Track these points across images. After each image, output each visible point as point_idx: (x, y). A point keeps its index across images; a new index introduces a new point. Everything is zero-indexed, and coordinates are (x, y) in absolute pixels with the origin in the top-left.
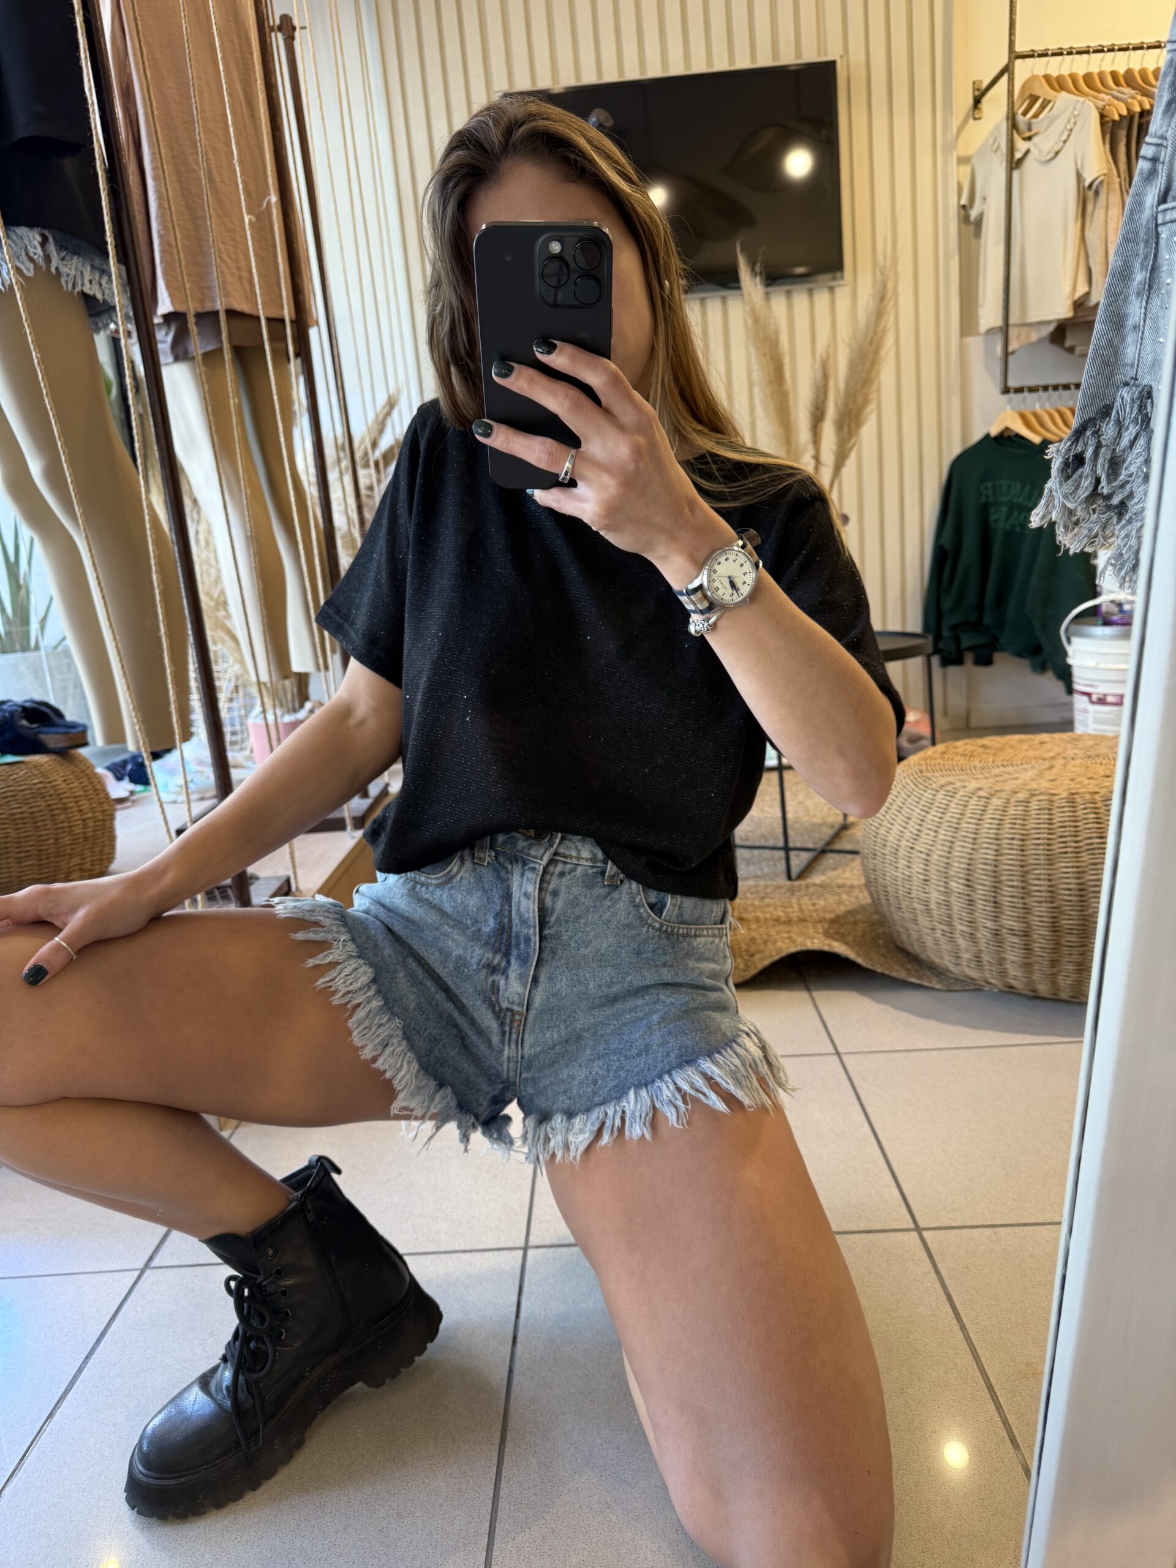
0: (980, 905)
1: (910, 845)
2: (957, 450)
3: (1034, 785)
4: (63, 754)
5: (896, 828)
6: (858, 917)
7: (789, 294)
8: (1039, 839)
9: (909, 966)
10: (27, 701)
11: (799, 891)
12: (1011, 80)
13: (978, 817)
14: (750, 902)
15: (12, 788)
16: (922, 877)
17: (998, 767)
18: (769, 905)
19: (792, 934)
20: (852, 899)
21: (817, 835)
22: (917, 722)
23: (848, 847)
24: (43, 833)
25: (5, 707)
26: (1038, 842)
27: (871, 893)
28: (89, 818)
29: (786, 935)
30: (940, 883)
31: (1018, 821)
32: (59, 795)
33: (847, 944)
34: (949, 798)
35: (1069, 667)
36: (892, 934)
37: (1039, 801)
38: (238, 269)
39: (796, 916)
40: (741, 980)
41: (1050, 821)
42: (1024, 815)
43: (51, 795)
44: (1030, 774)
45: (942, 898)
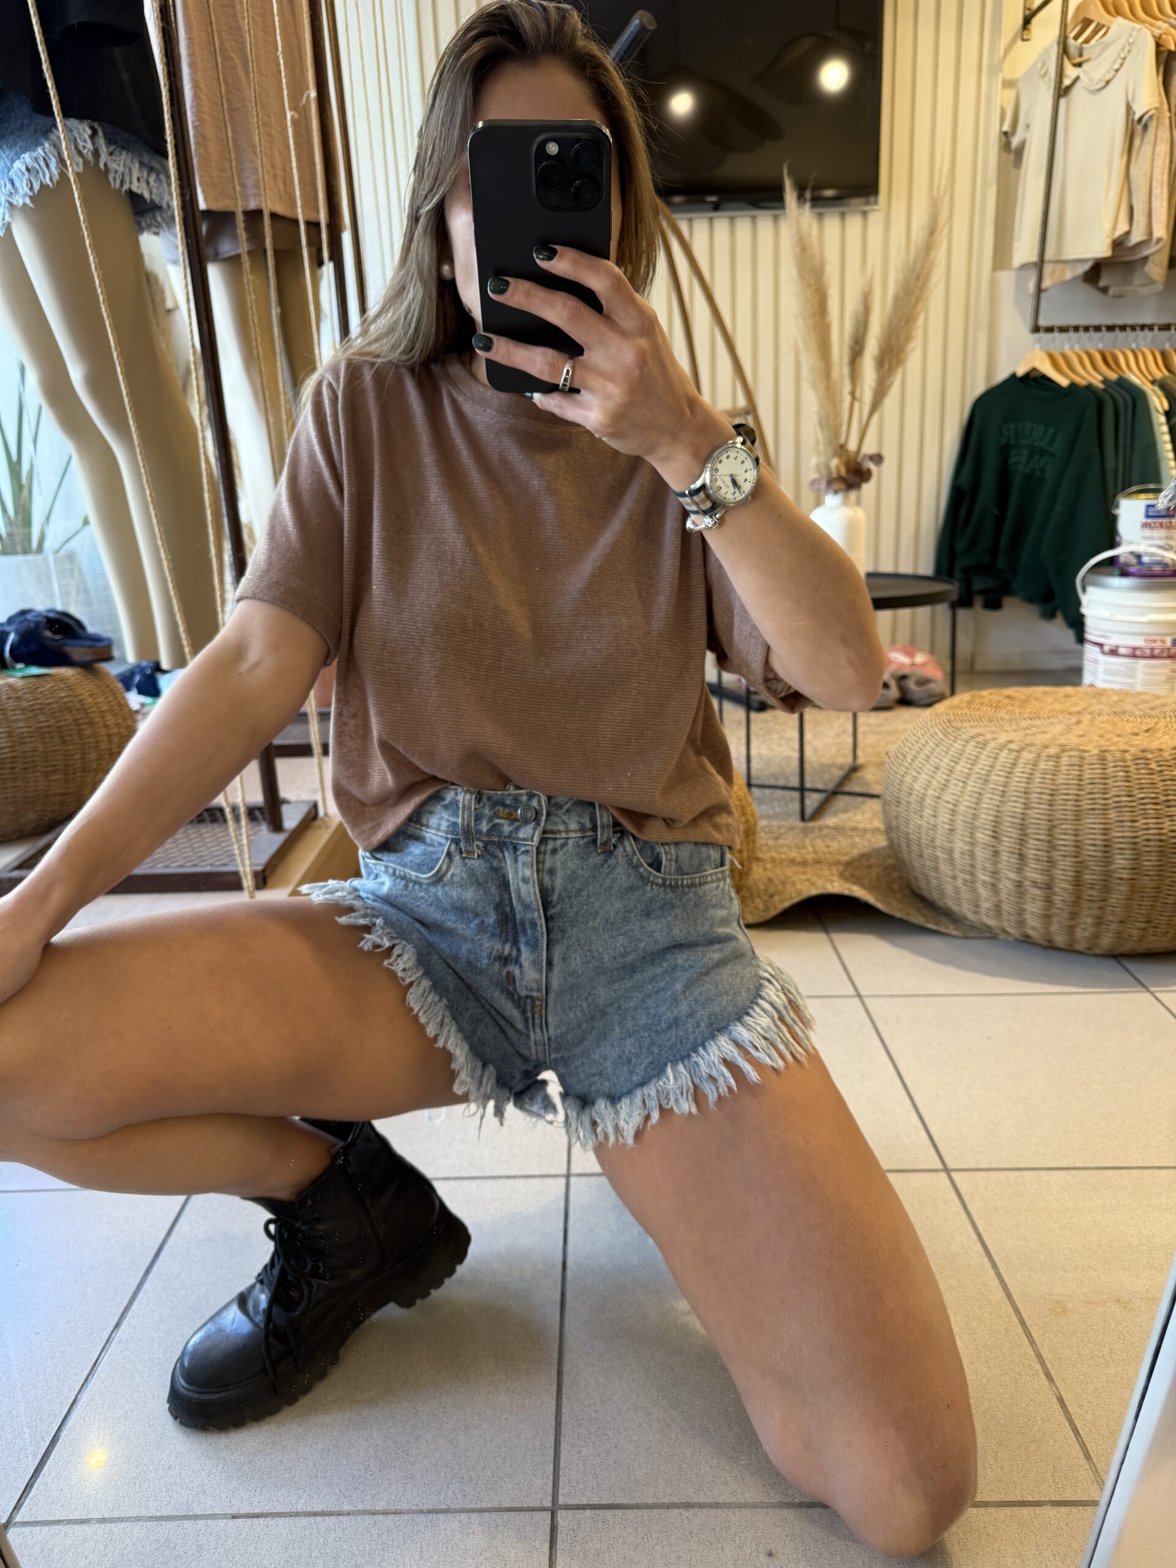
0: (1004, 856)
1: (936, 794)
2: (980, 388)
3: (1062, 740)
4: (87, 667)
5: (923, 777)
6: (873, 860)
7: (820, 216)
8: (1067, 794)
9: (925, 912)
10: (49, 611)
11: (812, 831)
12: (1066, 2)
13: (1008, 770)
14: (766, 841)
15: (39, 701)
16: (947, 827)
17: (1025, 719)
18: (782, 846)
19: (810, 876)
20: (866, 843)
21: (826, 776)
22: (924, 665)
23: (858, 789)
24: (71, 747)
25: (29, 617)
26: (1066, 797)
27: (890, 839)
28: (115, 734)
29: (803, 877)
30: (966, 834)
31: (1049, 776)
32: (85, 709)
33: (864, 887)
34: (979, 750)
35: (1082, 616)
36: (909, 880)
37: (1070, 756)
38: (273, 166)
39: (810, 857)
40: (760, 920)
41: (1080, 778)
42: (1054, 770)
43: (78, 709)
44: (1058, 728)
45: (967, 848)
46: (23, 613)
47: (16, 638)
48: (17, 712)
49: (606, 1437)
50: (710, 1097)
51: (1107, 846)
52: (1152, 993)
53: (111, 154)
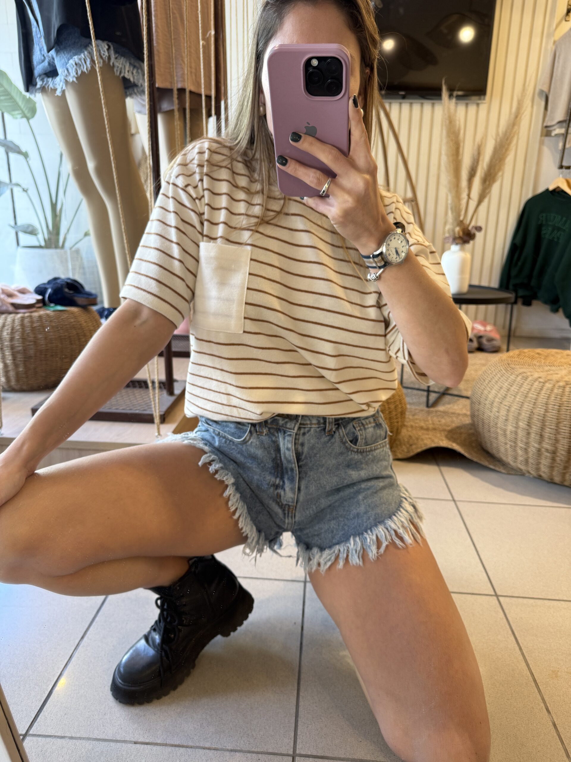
0: (533, 435)
1: (500, 401)
3: (566, 379)
4: (85, 308)
5: (494, 392)
6: (462, 430)
8: (568, 407)
9: (488, 459)
10: (68, 279)
11: (432, 413)
13: (538, 392)
15: (61, 323)
16: (504, 418)
17: (547, 366)
18: (417, 419)
19: (430, 436)
20: (459, 420)
22: (491, 331)
23: (455, 392)
25: (58, 281)
27: (473, 421)
29: (427, 436)
30: (514, 422)
31: (559, 397)
33: (458, 444)
34: (523, 380)
36: (481, 442)
37: (570, 388)
38: (191, 68)
39: (431, 426)
40: (405, 457)
42: (562, 394)
44: (564, 372)
45: (514, 429)
47: (52, 291)
48: (50, 328)
53: (116, 58)
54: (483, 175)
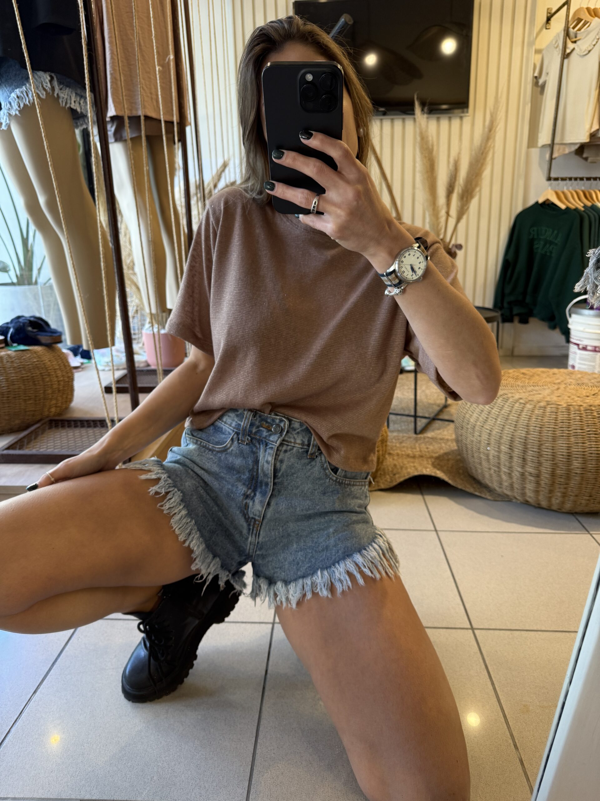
0: (515, 459)
1: (482, 425)
2: (520, 209)
3: (548, 399)
4: (49, 346)
5: (475, 415)
6: (450, 457)
7: (438, 119)
8: (549, 428)
9: (475, 486)
10: (31, 317)
11: (420, 440)
12: (568, 9)
13: (519, 413)
14: (394, 444)
15: (23, 364)
16: (486, 442)
17: (530, 386)
18: (404, 447)
19: (415, 464)
20: (448, 447)
21: (431, 410)
23: (446, 417)
24: (38, 387)
25: (21, 320)
27: (458, 446)
28: (61, 381)
29: (412, 465)
30: (496, 446)
31: (540, 418)
32: (46, 368)
33: (443, 471)
34: (504, 402)
35: (569, 329)
36: (467, 468)
37: (551, 408)
38: (151, 93)
39: (417, 454)
40: (388, 487)
41: (556, 419)
42: (543, 415)
43: (42, 368)
44: (547, 392)
45: (496, 454)
46: (19, 317)
47: (14, 331)
48: (11, 369)
49: (277, 767)
50: (338, 589)
51: (569, 455)
52: (591, 535)
53: (61, 89)
54: (460, 191)
